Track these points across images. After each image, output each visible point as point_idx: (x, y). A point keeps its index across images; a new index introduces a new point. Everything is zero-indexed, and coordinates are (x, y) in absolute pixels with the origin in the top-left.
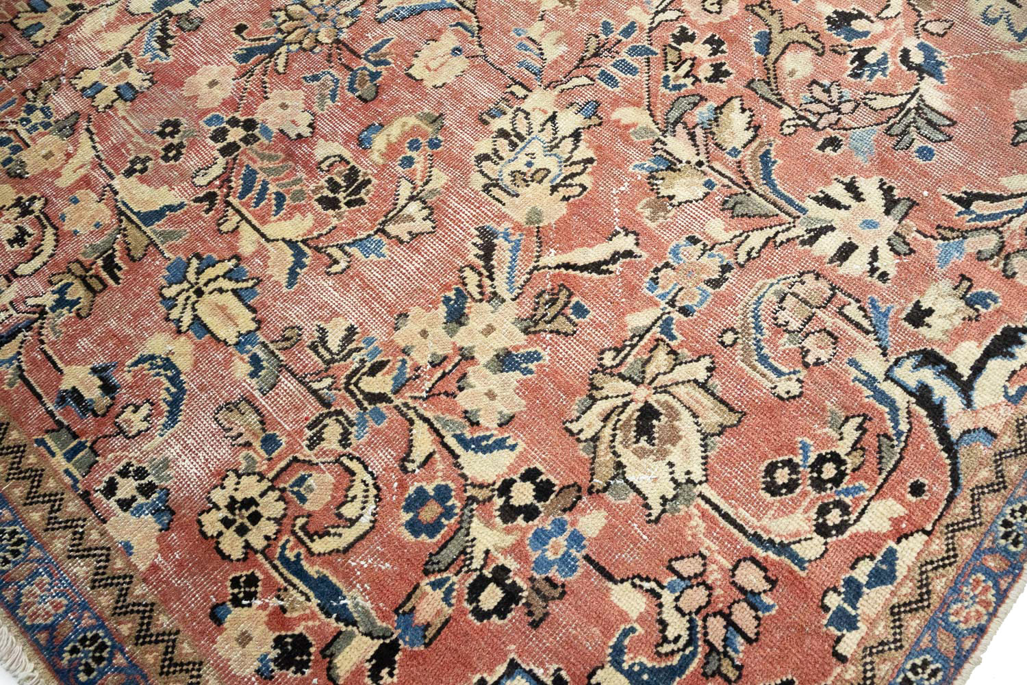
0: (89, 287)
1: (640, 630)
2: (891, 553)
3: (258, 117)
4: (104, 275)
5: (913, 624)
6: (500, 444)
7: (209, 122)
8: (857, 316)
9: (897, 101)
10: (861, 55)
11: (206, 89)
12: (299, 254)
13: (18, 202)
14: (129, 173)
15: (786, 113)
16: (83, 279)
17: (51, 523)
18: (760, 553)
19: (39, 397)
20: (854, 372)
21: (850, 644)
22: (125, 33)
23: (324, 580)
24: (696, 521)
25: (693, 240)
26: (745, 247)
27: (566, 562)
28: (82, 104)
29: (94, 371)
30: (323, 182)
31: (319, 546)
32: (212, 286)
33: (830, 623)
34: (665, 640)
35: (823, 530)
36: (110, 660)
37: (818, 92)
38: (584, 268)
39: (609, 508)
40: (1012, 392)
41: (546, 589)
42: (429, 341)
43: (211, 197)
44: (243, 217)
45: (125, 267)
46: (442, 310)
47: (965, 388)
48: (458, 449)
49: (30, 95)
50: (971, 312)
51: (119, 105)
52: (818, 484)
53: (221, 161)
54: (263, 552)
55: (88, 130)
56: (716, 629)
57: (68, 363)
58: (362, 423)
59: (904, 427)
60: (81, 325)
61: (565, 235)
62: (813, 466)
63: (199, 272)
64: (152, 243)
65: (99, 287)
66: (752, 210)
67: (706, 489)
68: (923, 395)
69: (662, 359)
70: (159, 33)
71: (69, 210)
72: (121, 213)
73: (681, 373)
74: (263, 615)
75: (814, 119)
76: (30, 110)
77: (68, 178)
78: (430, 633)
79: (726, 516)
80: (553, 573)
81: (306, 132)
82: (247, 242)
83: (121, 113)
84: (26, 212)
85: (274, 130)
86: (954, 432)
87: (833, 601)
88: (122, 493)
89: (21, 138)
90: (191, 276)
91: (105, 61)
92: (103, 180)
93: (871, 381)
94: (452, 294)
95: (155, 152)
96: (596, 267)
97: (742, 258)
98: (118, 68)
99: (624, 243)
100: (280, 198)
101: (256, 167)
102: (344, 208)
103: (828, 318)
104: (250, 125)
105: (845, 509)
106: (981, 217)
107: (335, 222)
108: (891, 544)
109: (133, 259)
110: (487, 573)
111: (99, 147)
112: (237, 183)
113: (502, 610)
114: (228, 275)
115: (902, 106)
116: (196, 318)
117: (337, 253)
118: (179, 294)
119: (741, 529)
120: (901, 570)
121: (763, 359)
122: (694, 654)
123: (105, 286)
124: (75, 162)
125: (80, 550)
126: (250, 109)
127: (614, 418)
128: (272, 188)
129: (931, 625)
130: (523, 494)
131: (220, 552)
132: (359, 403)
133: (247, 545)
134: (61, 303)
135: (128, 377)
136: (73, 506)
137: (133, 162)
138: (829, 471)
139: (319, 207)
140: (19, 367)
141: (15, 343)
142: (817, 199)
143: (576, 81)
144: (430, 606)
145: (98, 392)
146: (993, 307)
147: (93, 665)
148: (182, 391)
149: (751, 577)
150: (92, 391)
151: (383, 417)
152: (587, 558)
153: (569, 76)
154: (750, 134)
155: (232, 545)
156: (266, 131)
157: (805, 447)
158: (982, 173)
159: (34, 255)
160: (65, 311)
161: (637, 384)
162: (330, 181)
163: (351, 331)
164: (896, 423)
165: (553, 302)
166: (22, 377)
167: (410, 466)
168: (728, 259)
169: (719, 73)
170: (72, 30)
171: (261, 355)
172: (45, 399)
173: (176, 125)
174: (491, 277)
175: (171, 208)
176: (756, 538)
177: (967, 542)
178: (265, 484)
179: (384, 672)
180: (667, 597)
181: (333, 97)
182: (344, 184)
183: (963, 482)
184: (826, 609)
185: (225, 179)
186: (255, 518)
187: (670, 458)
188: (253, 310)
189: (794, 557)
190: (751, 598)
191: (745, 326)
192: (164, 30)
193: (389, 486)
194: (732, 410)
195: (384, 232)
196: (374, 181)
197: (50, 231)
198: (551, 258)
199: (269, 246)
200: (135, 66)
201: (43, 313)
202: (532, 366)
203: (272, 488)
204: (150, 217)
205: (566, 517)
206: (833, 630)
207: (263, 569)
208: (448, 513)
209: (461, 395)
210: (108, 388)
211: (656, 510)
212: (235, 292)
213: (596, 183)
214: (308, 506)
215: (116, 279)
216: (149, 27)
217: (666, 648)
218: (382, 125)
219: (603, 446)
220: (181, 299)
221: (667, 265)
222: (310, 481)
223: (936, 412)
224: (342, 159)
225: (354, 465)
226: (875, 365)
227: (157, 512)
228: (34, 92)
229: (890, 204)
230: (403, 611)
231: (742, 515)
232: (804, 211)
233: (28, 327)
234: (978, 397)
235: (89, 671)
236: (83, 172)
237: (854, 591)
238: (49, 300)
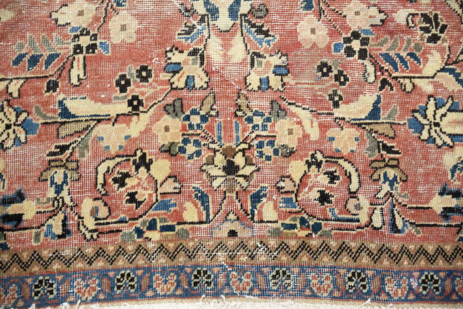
0: (393, 167)
3: (354, 28)
4: (392, 156)
7: (336, 50)
11: (313, 36)
12: (452, 71)
13: (309, 164)
14: (336, 105)
16: (387, 165)
19: (435, 225)
22: (238, 44)
28: (269, 95)
29: (441, 194)
30: (420, 32)
32: (438, 116)
43: (384, 82)
44: (410, 78)
45: (394, 144)
49: (239, 113)
51: (285, 79)
53: (367, 62)
55: (290, 104)
57: (427, 203)
60: (409, 184)
63: (425, 117)
64: (391, 124)
65: (395, 163)
70: (253, 30)
71: (334, 145)
72: (359, 125)
76: (250, 120)
77: (314, 134)
81: (382, 16)
82: (427, 87)
83: (293, 82)
84: (319, 165)
85: (368, 28)
89: (265, 136)
90: (424, 122)
91: (249, 66)
92: (329, 119)
95: (333, 85)
98: (260, 64)
100: (412, 55)
101: (384, 52)
102: (442, 35)
104: (356, 35)
107: (446, 45)
109: (393, 138)
111: (307, 107)
112: (386, 66)
114: (438, 107)
116: (450, 135)
118: (429, 133)
123: (397, 159)
124: (306, 123)
128: (404, 54)
134: (391, 184)
135: (457, 183)
137: (331, 98)
139: (432, 45)
140: (411, 223)
141: (397, 216)
145: (454, 199)
150: (451, 202)
156: (366, 32)
159: (350, 177)
160: (396, 185)
162: (421, 29)
166: (417, 226)
170: (210, 65)
172: (438, 224)
173: (324, 65)
175: (377, 102)
182: (428, 25)
185: (379, 69)
192: (253, 26)
196: (438, 12)
197: (341, 161)
199: (435, 79)
200: (267, 55)
201: (391, 195)
204: (375, 113)
210: (456, 194)
212: (449, 110)
215: (397, 153)
216: (245, 31)
220: (433, 134)
224: (413, 15)
228: (240, 110)
233: (394, 206)
236: (316, 124)
238: (386, 188)
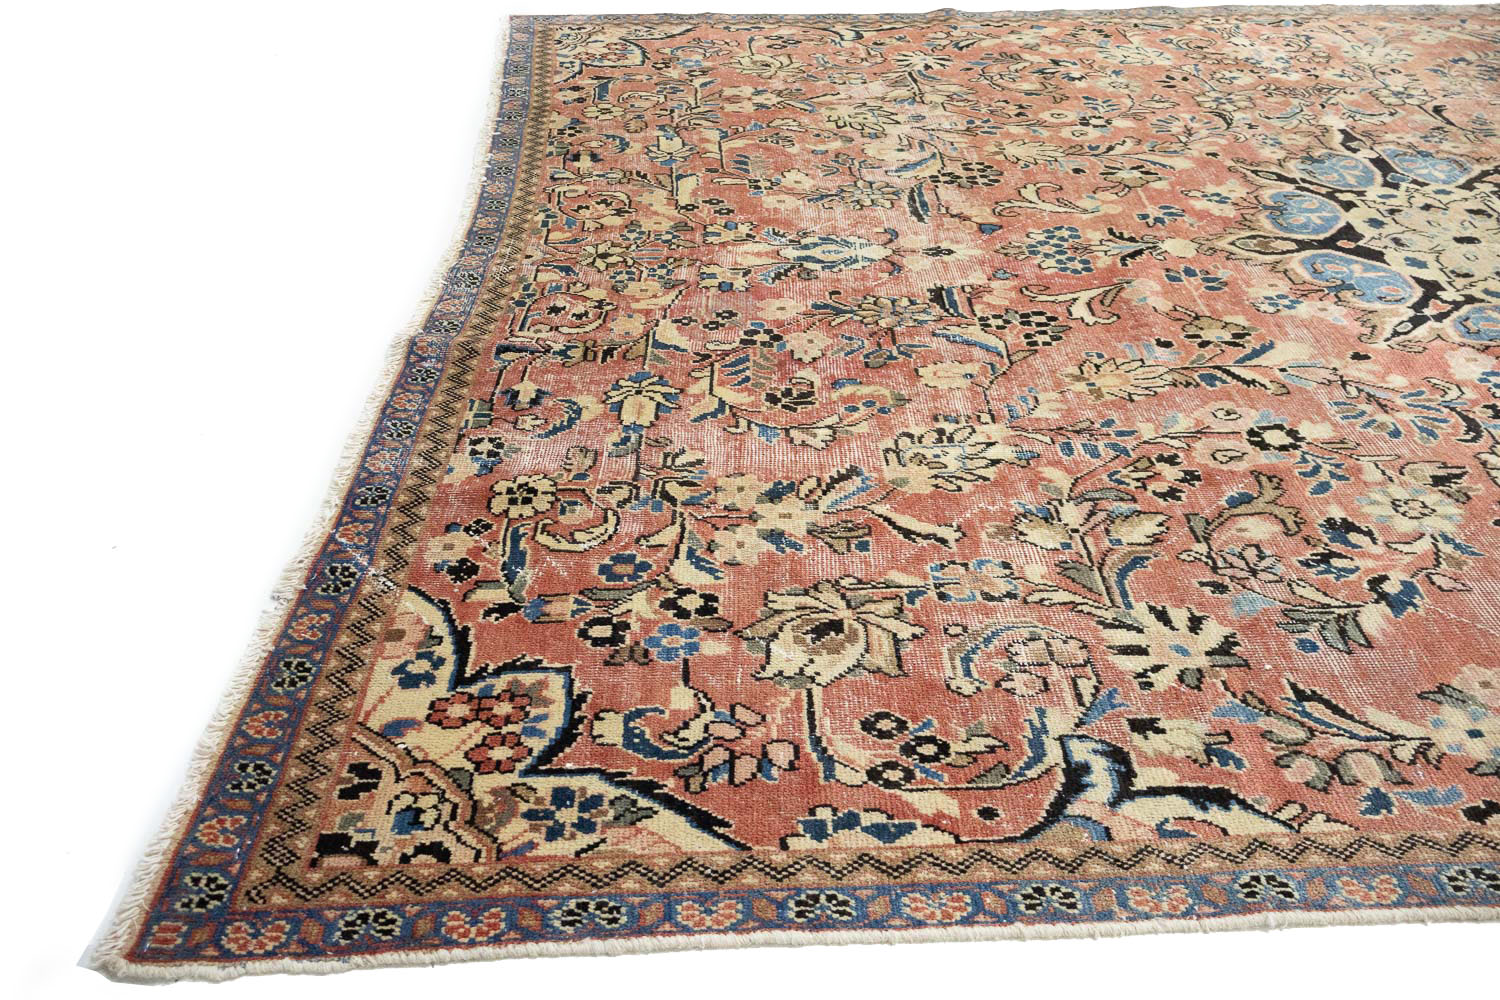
0: (585, 355)
1: (667, 716)
2: (910, 827)
3: (787, 337)
4: (600, 355)
5: (868, 876)
6: (711, 571)
7: (754, 324)
8: (1088, 692)
9: (1327, 600)
10: (1325, 558)
11: (774, 309)
12: (720, 410)
13: (601, 301)
14: (677, 321)
15: (1202, 548)
16: (587, 350)
17: (431, 436)
18: (808, 748)
19: (498, 383)
20: (1034, 717)
21: (803, 844)
22: (762, 261)
23: (523, 554)
24: (787, 702)
25: (1006, 566)
26: (1045, 595)
27: (669, 653)
28: (693, 279)
29: (539, 391)
30: (783, 388)
31: (542, 538)
32: (649, 394)
33: (804, 823)
34: (676, 734)
35: (874, 775)
36: (379, 506)
37: (1251, 554)
38: (899, 529)
39: (736, 650)
40: (1169, 827)
41: (639, 652)
42: (738, 496)
43: (706, 357)
44: (712, 375)
45: (615, 358)
46: (770, 486)
47: (1125, 791)
48: (683, 554)
49: (671, 261)
50: (1203, 758)
51: (714, 290)
52: (908, 750)
53: (736, 345)
54: (510, 520)
55: (680, 292)
56: (718, 756)
57: (530, 379)
58: (645, 502)
59: (1031, 774)
60: (559, 369)
61: (912, 504)
62: (918, 738)
63: (652, 384)
64: (645, 357)
65: (590, 358)
66: (1083, 579)
67: (817, 692)
68: (1077, 770)
69: (888, 607)
70: (782, 271)
71: (622, 319)
72: (647, 335)
73: (892, 624)
74: (471, 545)
75: (1220, 563)
76: (663, 267)
77: (640, 305)
78: (543, 619)
79: (811, 715)
80: (654, 652)
81: (807, 360)
82: (698, 388)
83: (710, 294)
84: (599, 307)
85: (789, 347)
86: (1074, 809)
87: (824, 814)
88: (478, 448)
89: (641, 276)
90: (644, 383)
91: (732, 267)
92: (658, 317)
93: (1041, 731)
94: (785, 483)
95: (703, 320)
96: (908, 533)
97: (1036, 597)
98: (736, 274)
99: (950, 534)
100: (747, 380)
101: (752, 358)
102: (779, 407)
103: (1055, 674)
104: (777, 338)
105: (909, 776)
106: (1305, 714)
107: (764, 409)
108: (918, 823)
109: (624, 357)
110: (615, 620)
111: (676, 302)
112: (730, 359)
113: (597, 642)
114: (666, 395)
115: (1329, 606)
116: (622, 402)
117: (743, 423)
118: (627, 387)
119: (812, 728)
120: (905, 841)
121: (966, 660)
122: (684, 756)
123: (594, 360)
124: (654, 300)
125: (427, 456)
126: (788, 331)
127: (808, 611)
128: (748, 373)
129: (881, 890)
130: (691, 603)
131: (489, 502)
132: (655, 492)
133: (506, 512)
134: (563, 353)
135: (551, 403)
136: (451, 436)
137: (685, 318)
138: (929, 750)
139: (764, 397)
140: (505, 367)
141: (518, 355)
142: (1152, 609)
143: (1039, 437)
144: (562, 608)
145: (528, 400)
146: (1231, 767)
147: (369, 502)
148: (569, 426)
149: (781, 755)
150: (524, 399)
151: (660, 510)
152: (686, 661)
153: (1038, 431)
154: (1148, 540)
155: (499, 504)
156: (783, 346)
157: (927, 725)
158: (1353, 692)
159: (578, 327)
160: (560, 358)
161: (849, 606)
162: (789, 389)
163: (700, 462)
164: (1028, 766)
165: (850, 530)
166: (501, 372)
167: (643, 541)
168: (1021, 592)
169: (1172, 494)
170: (734, 245)
171: (633, 439)
172: (499, 387)
173: (733, 315)
174: (825, 493)
175: (677, 348)
176: (816, 742)
177: (986, 872)
178: (553, 489)
179: (495, 615)
180: (708, 716)
181: (846, 355)
182: (795, 395)
183: (1036, 839)
184: (812, 812)
185: (726, 354)
186: (527, 501)
187: (816, 658)
188: (657, 417)
189: (829, 773)
190: (764, 762)
191: (976, 634)
192: (788, 270)
193: (618, 542)
194: (900, 667)
195: (787, 431)
196: (817, 405)
197: (600, 321)
198: (883, 509)
199: (708, 396)
200: (747, 278)
201: (548, 351)
202: (788, 550)
203: (553, 494)
204: (660, 346)
205: (702, 633)
206: (800, 829)
207: (500, 529)
208: (631, 577)
209: (721, 532)
210: (534, 402)
211: (770, 671)
212: (659, 404)
213: (973, 493)
214: (561, 518)
215: (604, 361)
216: (779, 265)
217: (670, 738)
218: (861, 383)
219: (777, 619)
220: (625, 390)
221: (965, 565)
222: (578, 508)
223: (1075, 788)
224: (812, 384)
225: (612, 519)
226: (1059, 722)
227: (484, 466)
228: (675, 260)
229: (1221, 652)
230: (543, 599)
231: (825, 724)
232: (1129, 606)
233: (532, 353)
234: (1127, 808)
235: (365, 502)
236: (653, 307)
237: (850, 822)
238: (558, 348)
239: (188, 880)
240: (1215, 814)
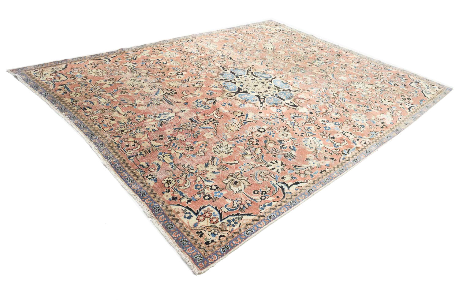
0: (145, 153)
1: (230, 204)
2: (272, 203)
3: (176, 137)
4: (148, 152)
5: (273, 211)
6: (211, 182)
7: (168, 136)
8: (273, 177)
9: (287, 152)
10: (282, 146)
11: (168, 132)
12: (181, 155)
13: (134, 141)
14: (153, 140)
15: (267, 151)
16: (145, 152)
17: (137, 179)
18: (251, 200)
20: (271, 183)
21: (262, 211)
22: (154, 123)
23: (181, 192)
24: (241, 195)
25: (248, 164)
26: (257, 166)
27: (220, 196)
28: (146, 131)
29: (146, 163)
30: (186, 147)
31: (180, 188)
32: (166, 156)
33: (260, 209)
34: (233, 206)
35: (261, 199)
36: (146, 195)
37: (273, 149)
38: (229, 164)
39: (227, 191)
40: (296, 189)
41: (216, 198)
42: (202, 168)
43: (167, 146)
44: (172, 149)
46: (204, 165)
47: (289, 188)
48: (204, 181)
49: (137, 128)
50: (292, 179)
51: (152, 132)
52: (262, 194)
53: (169, 142)
54: (171, 187)
55: (147, 134)
56: (242, 206)
57: (141, 162)
58: (189, 175)
59: (277, 190)
60: (143, 157)
61: (226, 159)
62: (261, 192)
63: (164, 154)
64: (157, 149)
65: (147, 153)
66: (259, 161)
67: (243, 192)
68: (282, 187)
69: (240, 176)
70: (160, 124)
71: (143, 143)
72: (152, 145)
73: (242, 178)
74: (170, 194)
75: (272, 152)
76: (137, 130)
77: (143, 139)
78: (197, 200)
79: (246, 195)
80: (217, 197)
81: (185, 140)
82: (173, 152)
83: (153, 133)
85: (179, 139)
86: (285, 192)
87: (261, 207)
88: (149, 177)
89: (135, 133)
91: (150, 126)
92: (149, 141)
93: (273, 184)
94: (206, 163)
95: (158, 139)
96: (231, 164)
97: (256, 167)
98: (153, 127)
99: (236, 162)
100: (179, 148)
101: (175, 143)
102: (190, 151)
103: (268, 176)
104: (175, 138)
105: (265, 197)
106: (297, 169)
107: (188, 152)
108: (272, 202)
109: (153, 151)
110: (207, 195)
111: (148, 136)
112: (172, 144)
113: (208, 199)
114: (169, 155)
115: (287, 153)
116: (163, 159)
117: (188, 156)
119: (248, 197)
120: (272, 205)
121: (256, 179)
122: (238, 208)
123: (148, 153)
124: (144, 138)
125: (142, 182)
127: (231, 182)
128: (178, 146)
129: (276, 211)
130: (214, 188)
131: (165, 186)
132: (189, 173)
133: (169, 186)
134: (141, 154)
135: (151, 165)
136: (141, 178)
138: (264, 193)
139: (185, 150)
140: (133, 161)
141: (133, 158)
142: (270, 162)
143: (232, 141)
144: (197, 197)
145: (146, 166)
146: (296, 179)
148: (160, 167)
149: (249, 202)
150: (145, 165)
151: (193, 175)
152: (223, 196)
153: (231, 140)
154: (261, 152)
155: (166, 185)
156: (177, 139)
157: (261, 190)
158: (299, 163)
159: (136, 148)
160: (141, 155)
161: (235, 178)
162: (188, 147)
163: (189, 165)
164: (276, 189)
165: (223, 167)
167: (196, 182)
168: (253, 166)
169: (257, 144)
170: (145, 121)
171: (173, 165)
172: (137, 165)
173: (162, 136)
174: (213, 162)
175: (160, 146)
176: (251, 198)
177: (284, 204)
178: (173, 179)
179: (189, 203)
180: (235, 202)
181: (190, 137)
182: (190, 148)
183: (285, 197)
184: (260, 207)
185: (170, 144)
186: (171, 183)
187: (239, 187)
188: (173, 160)
189: (256, 201)
190: (248, 204)
191: (254, 175)
193: (193, 183)
194: (250, 184)
195: (196, 154)
196: (195, 148)
197: (139, 146)
198: (224, 162)
199: (176, 153)
200: (156, 127)
201: (138, 155)
202: (218, 174)
203: (174, 180)
204: (157, 146)
205: (221, 191)
206: (260, 210)
207: (171, 189)
208: (202, 188)
209: (206, 175)
210: (148, 165)
211: (235, 193)
212: (170, 157)
213: (233, 154)
214: (179, 183)
215: (150, 153)
217: (233, 207)
218: (198, 141)
219: (228, 185)
220: (161, 157)
221: (243, 166)
222: (180, 180)
223: (283, 189)
224: (190, 145)
225: (187, 180)
226: (275, 182)
227: (154, 180)
229: (282, 164)
230: (193, 197)
231: (249, 195)
232: (267, 163)
233: (135, 156)
234: (290, 189)
235: (142, 195)
236: (145, 139)
237: (265, 206)
238: (139, 153)
239: (195, 258)
240: (299, 185)
